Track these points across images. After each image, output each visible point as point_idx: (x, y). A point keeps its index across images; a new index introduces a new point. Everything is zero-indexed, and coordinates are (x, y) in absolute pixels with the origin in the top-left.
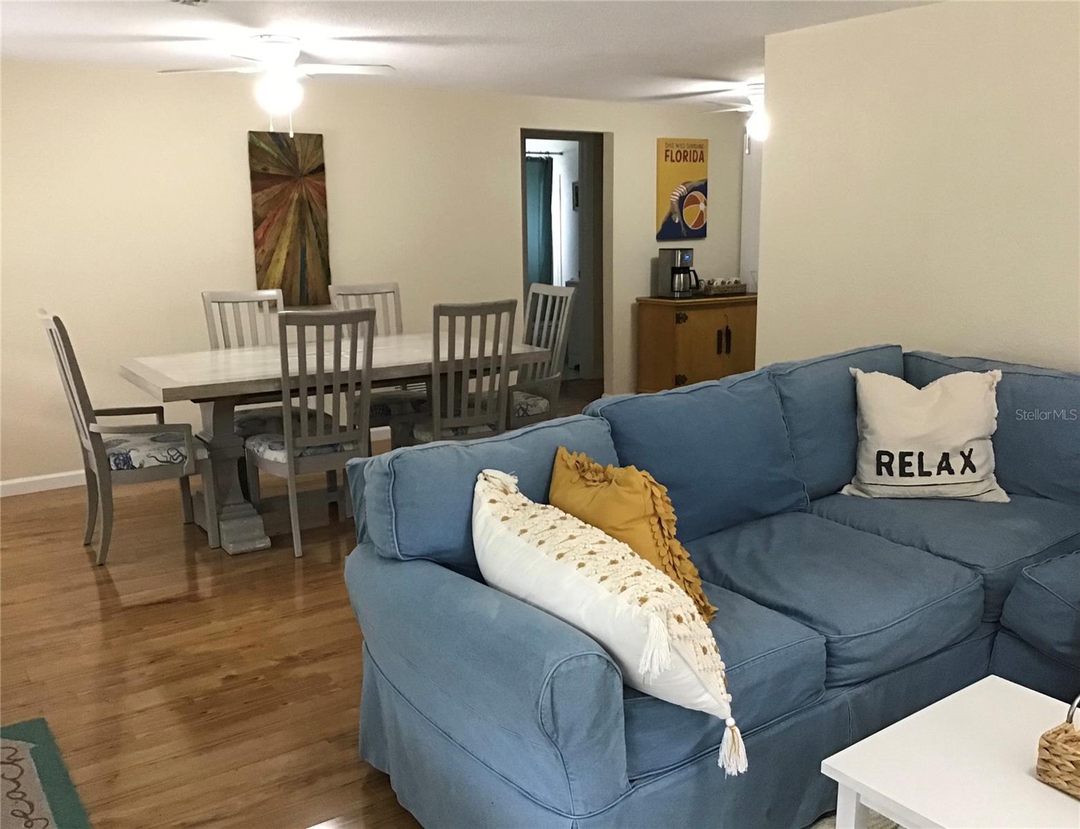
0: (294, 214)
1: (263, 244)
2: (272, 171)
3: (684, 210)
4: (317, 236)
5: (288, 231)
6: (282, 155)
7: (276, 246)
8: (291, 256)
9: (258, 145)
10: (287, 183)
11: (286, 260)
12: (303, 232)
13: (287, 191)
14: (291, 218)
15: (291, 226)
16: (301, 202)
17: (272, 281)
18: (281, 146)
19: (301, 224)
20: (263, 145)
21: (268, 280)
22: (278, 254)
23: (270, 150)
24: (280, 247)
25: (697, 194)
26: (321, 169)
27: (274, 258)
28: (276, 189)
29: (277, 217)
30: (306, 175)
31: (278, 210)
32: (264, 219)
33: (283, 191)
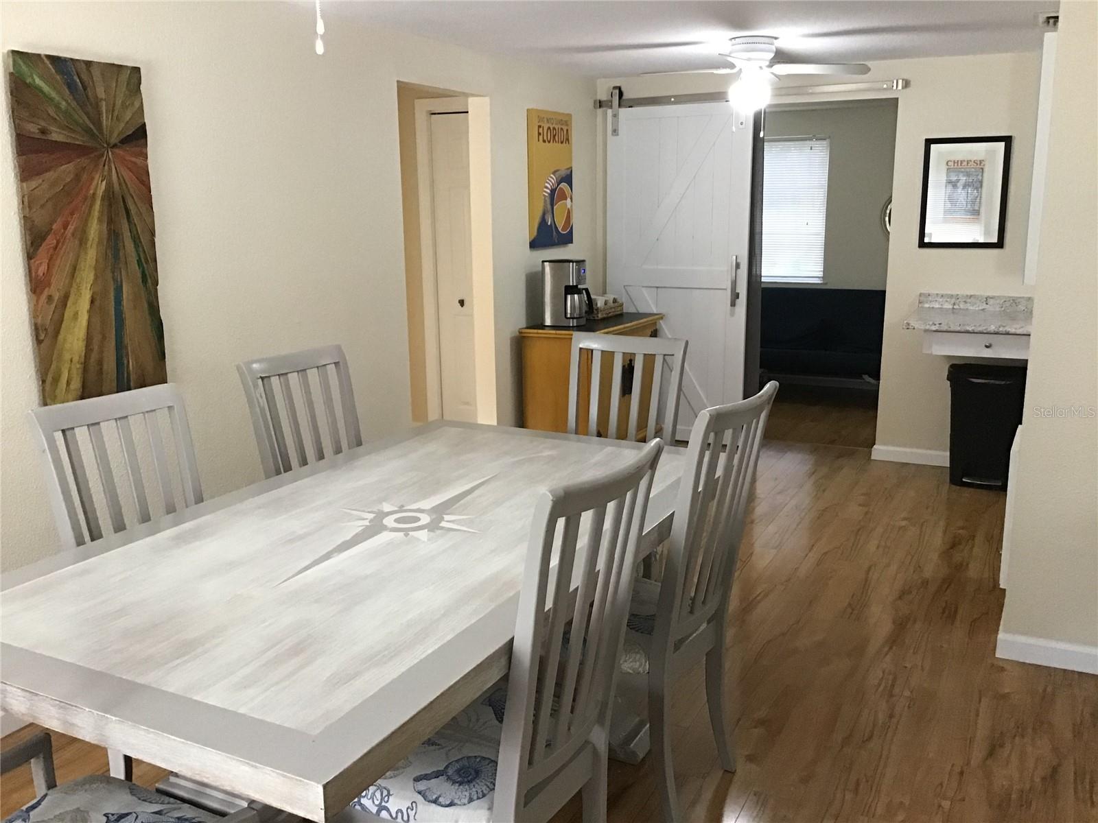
0: (100, 220)
1: (49, 285)
2: (57, 136)
3: (555, 207)
4: (139, 262)
5: (91, 255)
6: (74, 104)
7: (71, 285)
8: (97, 303)
9: (29, 80)
10: (84, 161)
11: (89, 312)
12: (116, 257)
13: (85, 176)
14: (95, 229)
15: (95, 246)
16: (109, 197)
17: (67, 356)
18: (71, 86)
19: (113, 238)
20: (38, 81)
21: (60, 356)
22: (75, 303)
23: (53, 94)
24: (78, 289)
25: (564, 185)
26: (140, 135)
27: (68, 313)
28: (66, 171)
29: (71, 228)
30: (115, 146)
31: (72, 214)
32: (48, 233)
33: (77, 177)
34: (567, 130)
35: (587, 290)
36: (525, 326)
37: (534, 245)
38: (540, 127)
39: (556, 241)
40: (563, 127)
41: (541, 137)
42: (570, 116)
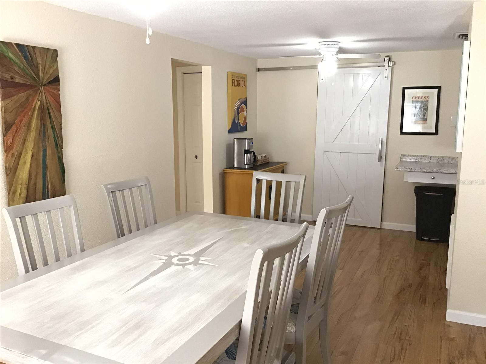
0: (37, 119)
1: (12, 148)
2: (18, 80)
3: (239, 115)
4: (54, 138)
5: (32, 135)
6: (27, 66)
7: (23, 149)
8: (35, 157)
9: (6, 55)
10: (30, 91)
11: (31, 161)
12: (44, 135)
13: (31, 98)
14: (34, 123)
15: (34, 130)
16: (41, 108)
17: (20, 182)
18: (26, 58)
19: (43, 126)
20: (11, 55)
21: (17, 181)
22: (24, 157)
23: (17, 61)
24: (26, 151)
25: (243, 105)
26: (56, 80)
27: (21, 162)
28: (22, 96)
29: (23, 122)
30: (45, 85)
31: (24, 116)
32: (13, 125)
33: (27, 99)
34: (245, 81)
35: (254, 152)
36: (225, 168)
37: (230, 131)
38: (233, 80)
39: (240, 130)
40: (243, 80)
41: (233, 84)
42: (246, 75)
